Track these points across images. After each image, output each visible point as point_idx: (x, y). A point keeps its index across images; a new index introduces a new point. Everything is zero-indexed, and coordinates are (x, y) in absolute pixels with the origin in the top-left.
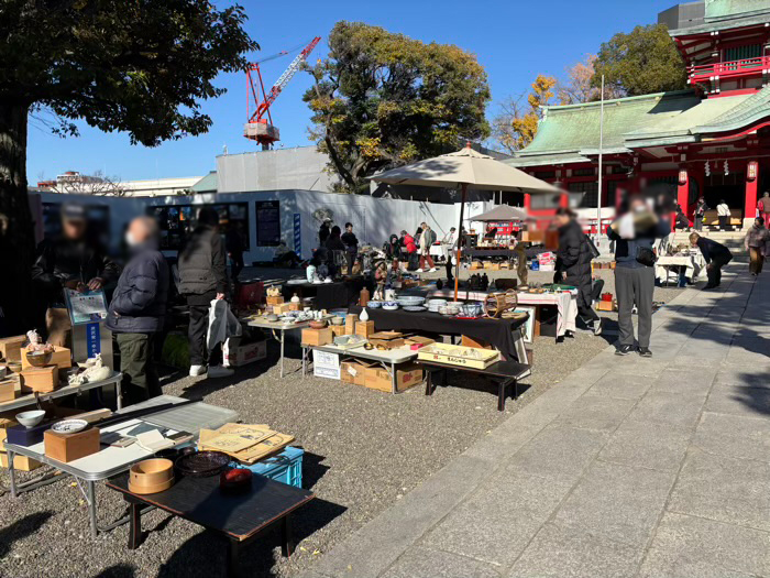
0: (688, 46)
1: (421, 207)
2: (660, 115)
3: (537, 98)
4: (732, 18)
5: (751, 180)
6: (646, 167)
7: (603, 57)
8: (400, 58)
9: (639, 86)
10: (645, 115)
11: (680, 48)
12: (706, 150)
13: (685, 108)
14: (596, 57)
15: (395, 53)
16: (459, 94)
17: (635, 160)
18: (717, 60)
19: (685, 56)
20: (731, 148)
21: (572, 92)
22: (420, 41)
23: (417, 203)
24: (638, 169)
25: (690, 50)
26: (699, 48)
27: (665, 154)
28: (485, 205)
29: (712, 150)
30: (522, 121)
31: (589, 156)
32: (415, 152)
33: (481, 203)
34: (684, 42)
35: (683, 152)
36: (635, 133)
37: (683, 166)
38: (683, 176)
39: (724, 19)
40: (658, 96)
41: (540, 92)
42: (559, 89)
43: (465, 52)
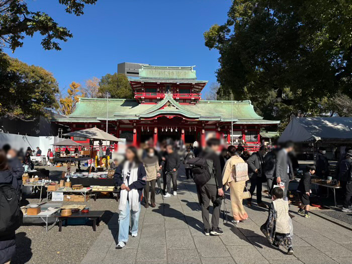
0: (134, 85)
1: (23, 138)
2: (125, 107)
3: (72, 91)
4: (147, 78)
5: (156, 134)
6: (122, 126)
7: (102, 81)
8: (18, 71)
9: (117, 95)
10: (119, 106)
11: (131, 85)
12: (142, 122)
13: (134, 106)
14: (100, 81)
15: (16, 68)
16: (47, 90)
17: (118, 123)
18: (143, 91)
19: (133, 88)
20: (149, 122)
21: (87, 90)
22: (27, 64)
23: (22, 136)
24: (119, 127)
25: (134, 86)
26: (137, 86)
27: (129, 122)
28: (55, 138)
29: (144, 122)
30: (64, 100)
31: (100, 120)
32: (21, 112)
33: (53, 137)
34: (133, 83)
35: (135, 122)
36: (117, 113)
37: (135, 127)
38: (135, 131)
39: (145, 78)
40: (124, 100)
41: (73, 89)
42: (81, 89)
43: (47, 71)
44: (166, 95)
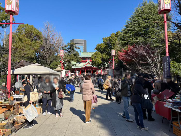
4: (83, 56)
5: (85, 71)
6: (77, 69)
18: (82, 60)
20: (84, 68)
35: (80, 68)
38: (80, 70)
44: (88, 61)
